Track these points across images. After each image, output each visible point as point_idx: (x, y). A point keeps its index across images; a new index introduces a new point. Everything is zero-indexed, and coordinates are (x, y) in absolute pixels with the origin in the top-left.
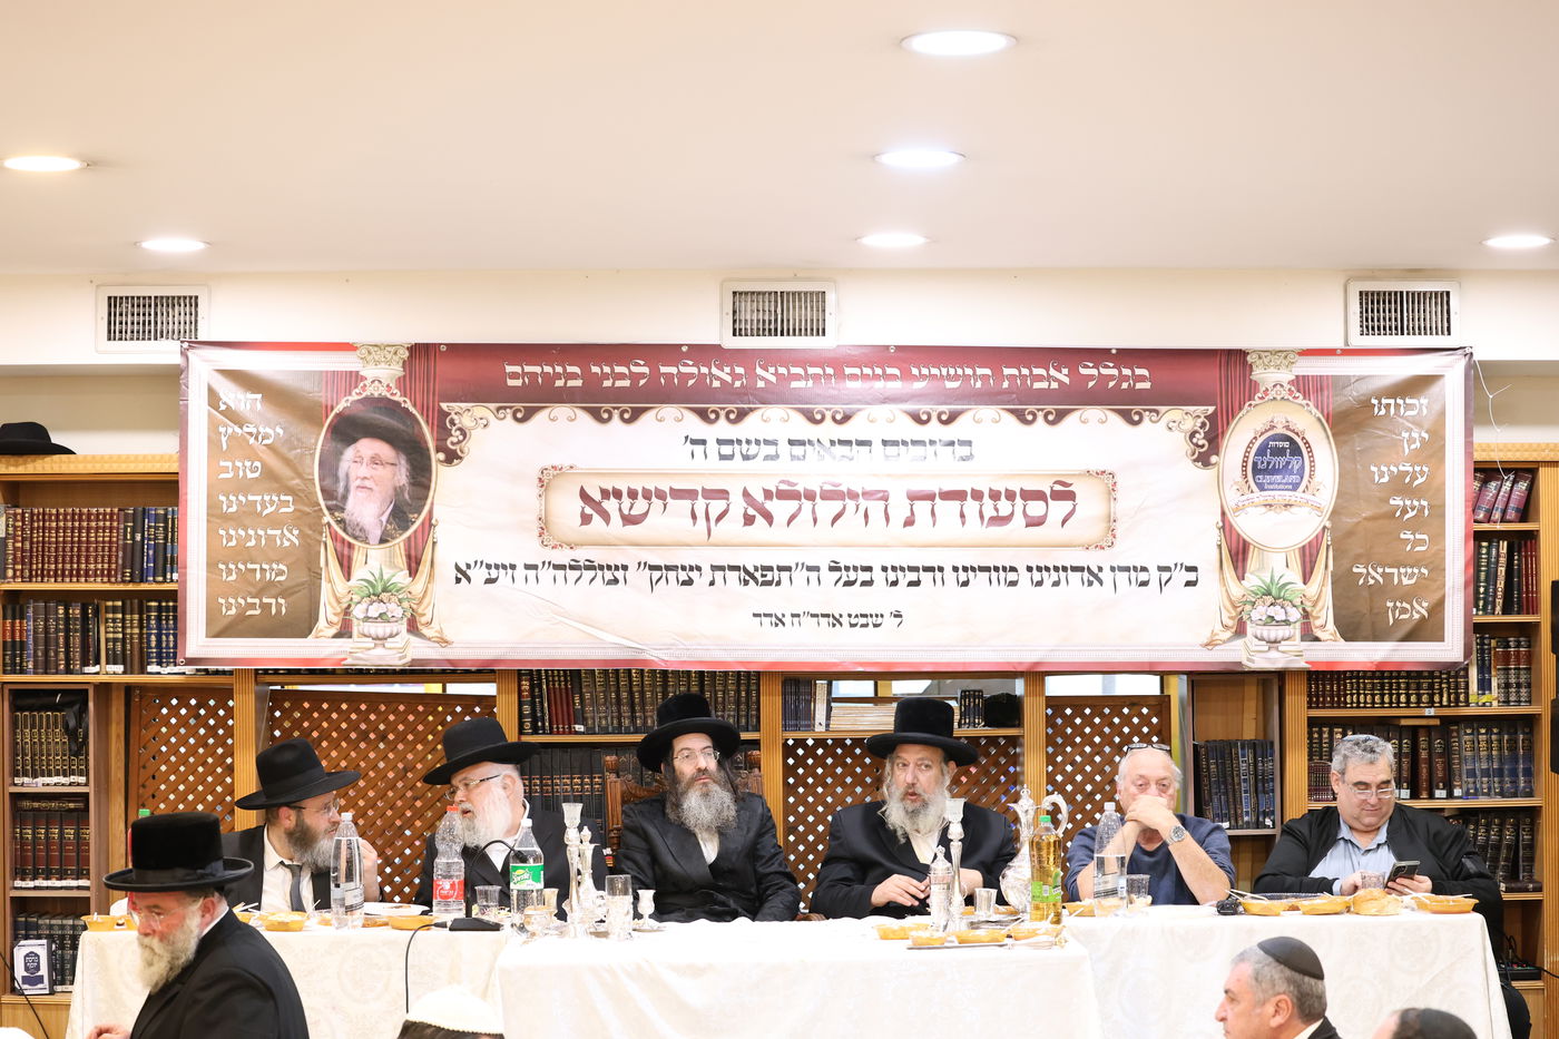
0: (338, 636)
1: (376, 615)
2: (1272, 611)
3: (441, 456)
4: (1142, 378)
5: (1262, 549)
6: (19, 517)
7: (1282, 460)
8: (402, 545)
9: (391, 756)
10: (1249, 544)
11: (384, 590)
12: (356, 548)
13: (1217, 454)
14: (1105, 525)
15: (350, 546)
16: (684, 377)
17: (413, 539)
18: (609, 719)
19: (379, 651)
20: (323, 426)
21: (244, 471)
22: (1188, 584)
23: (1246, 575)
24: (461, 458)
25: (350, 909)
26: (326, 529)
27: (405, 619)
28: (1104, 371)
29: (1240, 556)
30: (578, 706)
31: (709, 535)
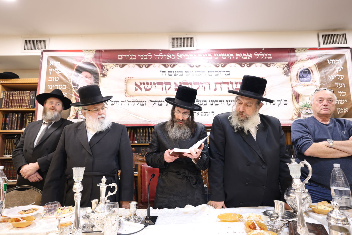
2: (307, 111)
3: (102, 75)
4: (269, 56)
5: (303, 96)
6: (6, 94)
7: (306, 75)
10: (300, 95)
13: (290, 73)
16: (160, 57)
18: (143, 140)
20: (74, 69)
21: (55, 80)
22: (285, 104)
23: (299, 102)
24: (106, 76)
26: (73, 93)
28: (260, 55)
29: (297, 98)
30: (136, 137)
31: (166, 93)
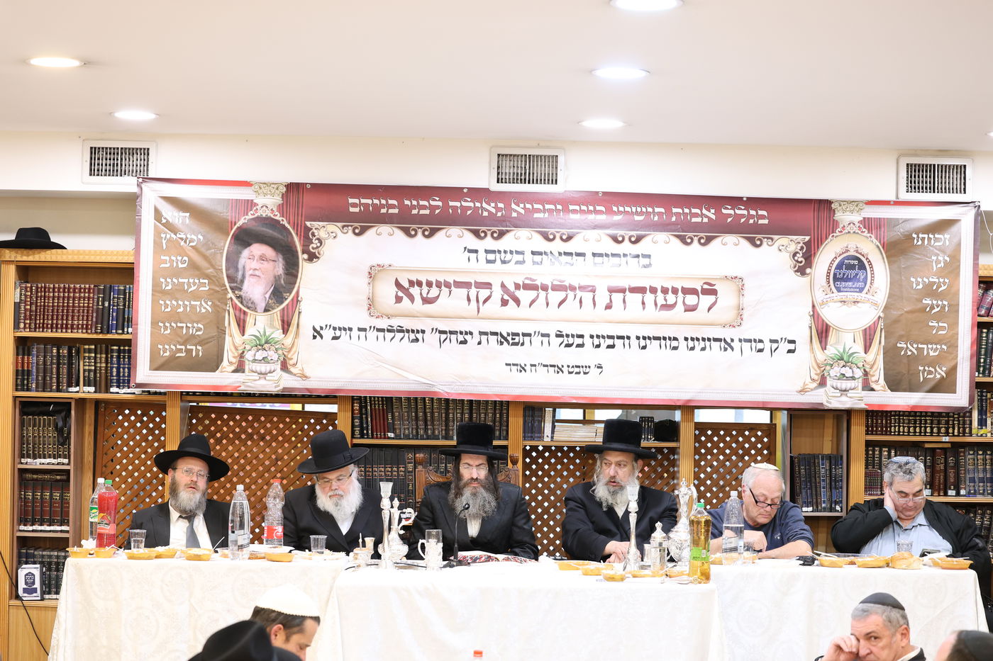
0: (235, 371)
1: (261, 358)
2: (844, 370)
3: (306, 256)
4: (763, 217)
5: (838, 330)
6: (28, 289)
7: (853, 273)
8: (278, 313)
9: (268, 450)
10: (830, 326)
11: (266, 342)
12: (249, 314)
13: (811, 268)
14: (735, 312)
15: (245, 313)
16: (465, 209)
17: (286, 309)
18: (410, 430)
19: (262, 382)
20: (229, 235)
21: (177, 263)
22: (789, 351)
23: (827, 347)
24: (318, 258)
25: (241, 547)
26: (229, 302)
27: (279, 362)
28: (738, 212)
29: (824, 335)
30: (390, 421)
31: (478, 311)
